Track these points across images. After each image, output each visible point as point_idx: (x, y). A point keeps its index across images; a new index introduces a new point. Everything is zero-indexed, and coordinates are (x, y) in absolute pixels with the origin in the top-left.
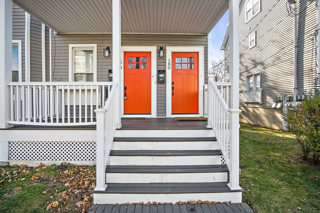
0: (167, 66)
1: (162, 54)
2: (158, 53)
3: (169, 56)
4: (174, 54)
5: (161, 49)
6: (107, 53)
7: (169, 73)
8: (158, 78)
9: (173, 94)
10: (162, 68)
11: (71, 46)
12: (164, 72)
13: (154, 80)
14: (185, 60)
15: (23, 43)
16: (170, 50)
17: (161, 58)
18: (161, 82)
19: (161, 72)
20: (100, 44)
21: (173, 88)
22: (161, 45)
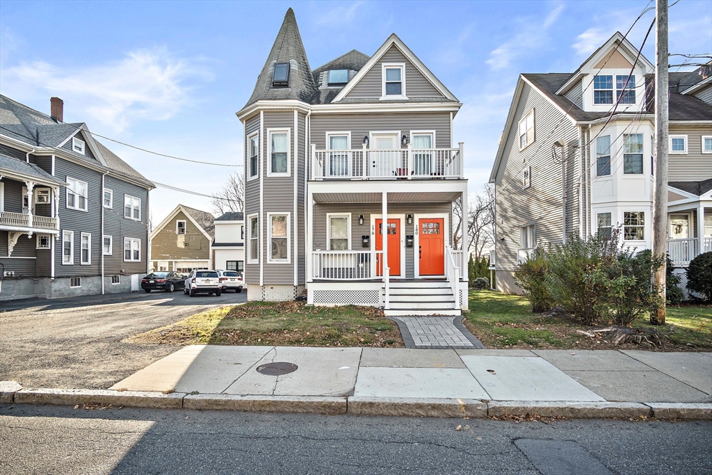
0: (415, 232)
1: (410, 221)
2: (407, 220)
3: (416, 222)
4: (421, 220)
5: (410, 216)
6: (361, 221)
7: (416, 238)
8: (407, 242)
9: (420, 257)
10: (410, 234)
11: (328, 214)
12: (412, 237)
13: (403, 244)
14: (431, 225)
15: (292, 214)
16: (417, 217)
17: (409, 224)
18: (410, 246)
19: (409, 237)
20: (354, 213)
21: (420, 252)
22: (409, 212)
